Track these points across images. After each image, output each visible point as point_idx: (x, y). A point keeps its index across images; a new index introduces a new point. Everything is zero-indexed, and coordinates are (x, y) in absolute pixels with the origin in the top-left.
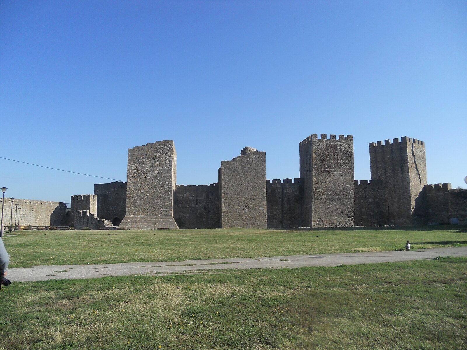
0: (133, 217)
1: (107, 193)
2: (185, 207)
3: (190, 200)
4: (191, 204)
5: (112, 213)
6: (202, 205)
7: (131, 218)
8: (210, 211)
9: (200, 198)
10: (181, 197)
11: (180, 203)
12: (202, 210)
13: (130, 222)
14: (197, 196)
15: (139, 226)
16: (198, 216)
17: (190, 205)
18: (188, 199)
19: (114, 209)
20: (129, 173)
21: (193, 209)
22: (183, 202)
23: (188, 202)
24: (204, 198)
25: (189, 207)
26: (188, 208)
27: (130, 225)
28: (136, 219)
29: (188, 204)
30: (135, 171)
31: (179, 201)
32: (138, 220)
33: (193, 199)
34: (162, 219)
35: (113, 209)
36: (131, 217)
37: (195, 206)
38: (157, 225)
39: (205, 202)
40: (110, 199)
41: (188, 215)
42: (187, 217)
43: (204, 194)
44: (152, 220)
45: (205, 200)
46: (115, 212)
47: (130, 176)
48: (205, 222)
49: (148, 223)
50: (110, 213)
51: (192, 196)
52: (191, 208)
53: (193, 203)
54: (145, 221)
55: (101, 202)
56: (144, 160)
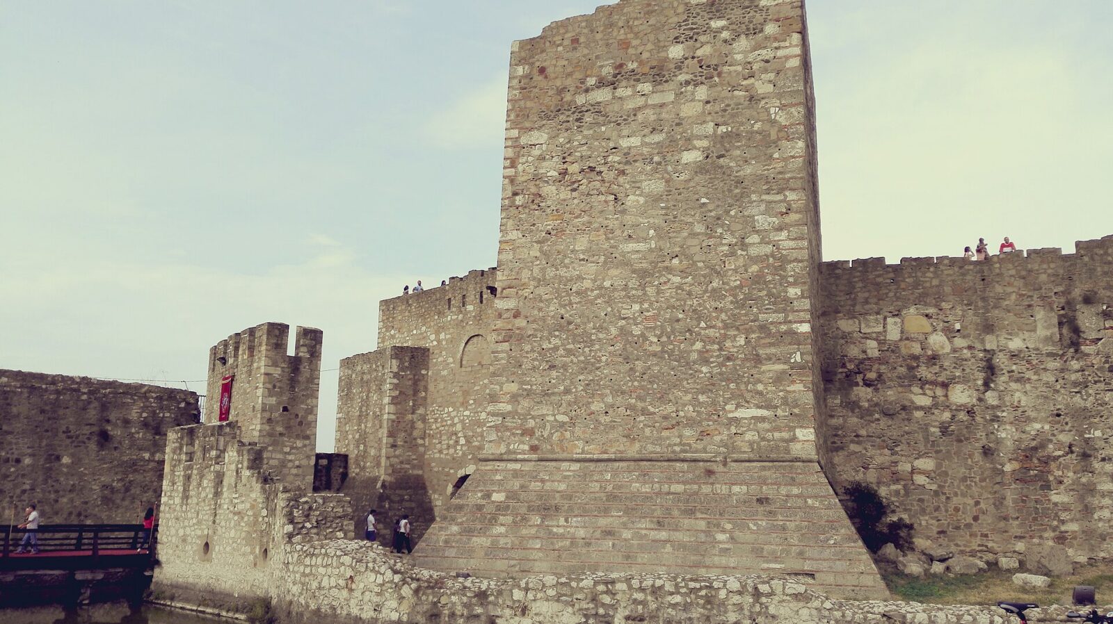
0: (527, 467)
1: (430, 342)
2: (904, 408)
3: (934, 359)
4: (945, 386)
5: (449, 447)
6: (1028, 387)
7: (516, 474)
8: (1098, 433)
9: (1016, 344)
10: (867, 337)
11: (859, 379)
12: (1037, 426)
13: (501, 508)
14: (988, 328)
15: (562, 537)
16: (1008, 468)
17: (939, 392)
18: (916, 349)
19: (459, 427)
20: (512, 180)
21: (962, 416)
22: (883, 368)
23: (924, 372)
24: (1048, 340)
25: (936, 406)
26: (927, 410)
27: (502, 530)
28: (548, 486)
29: (923, 383)
30: (551, 169)
31: (851, 366)
32: (562, 487)
33: (954, 350)
34: (736, 489)
35: (454, 425)
36: (517, 466)
37: (980, 400)
38: (702, 537)
39: (1053, 364)
40: (445, 373)
41: (926, 464)
42: (920, 479)
43: (1040, 314)
44: (659, 494)
45: (1050, 355)
46: (462, 441)
47: (519, 200)
48: (1064, 516)
49: (628, 511)
50: (440, 452)
51: (950, 333)
52: (946, 416)
53: (965, 380)
54: (612, 497)
55: (396, 387)
56: (602, 95)
